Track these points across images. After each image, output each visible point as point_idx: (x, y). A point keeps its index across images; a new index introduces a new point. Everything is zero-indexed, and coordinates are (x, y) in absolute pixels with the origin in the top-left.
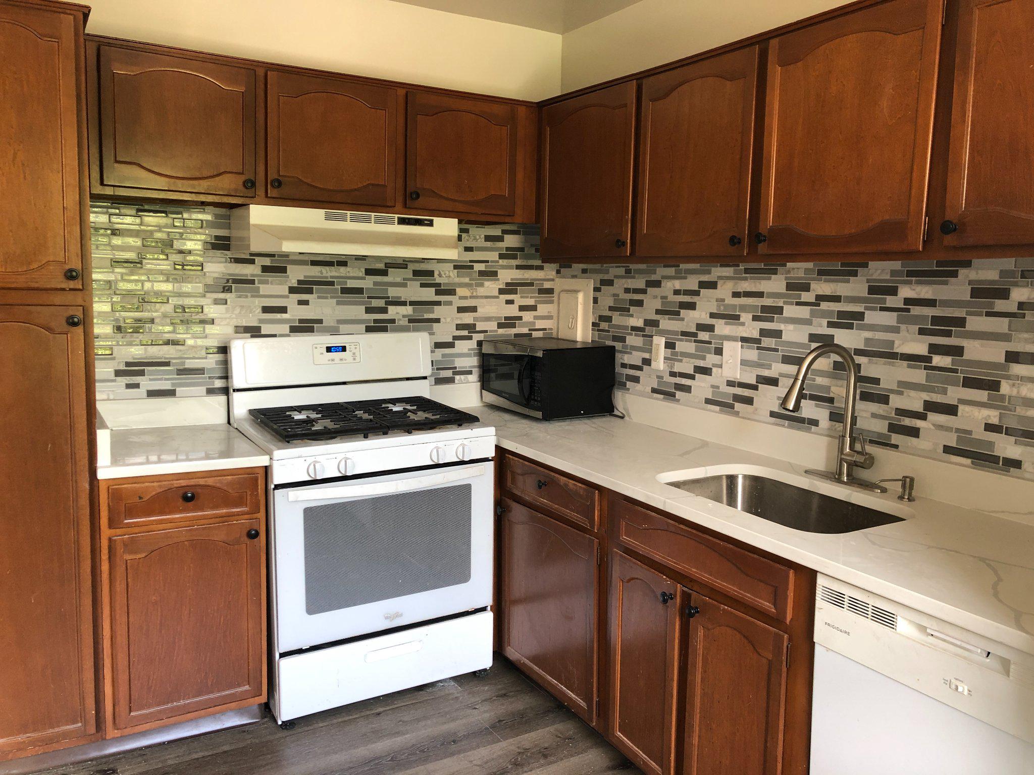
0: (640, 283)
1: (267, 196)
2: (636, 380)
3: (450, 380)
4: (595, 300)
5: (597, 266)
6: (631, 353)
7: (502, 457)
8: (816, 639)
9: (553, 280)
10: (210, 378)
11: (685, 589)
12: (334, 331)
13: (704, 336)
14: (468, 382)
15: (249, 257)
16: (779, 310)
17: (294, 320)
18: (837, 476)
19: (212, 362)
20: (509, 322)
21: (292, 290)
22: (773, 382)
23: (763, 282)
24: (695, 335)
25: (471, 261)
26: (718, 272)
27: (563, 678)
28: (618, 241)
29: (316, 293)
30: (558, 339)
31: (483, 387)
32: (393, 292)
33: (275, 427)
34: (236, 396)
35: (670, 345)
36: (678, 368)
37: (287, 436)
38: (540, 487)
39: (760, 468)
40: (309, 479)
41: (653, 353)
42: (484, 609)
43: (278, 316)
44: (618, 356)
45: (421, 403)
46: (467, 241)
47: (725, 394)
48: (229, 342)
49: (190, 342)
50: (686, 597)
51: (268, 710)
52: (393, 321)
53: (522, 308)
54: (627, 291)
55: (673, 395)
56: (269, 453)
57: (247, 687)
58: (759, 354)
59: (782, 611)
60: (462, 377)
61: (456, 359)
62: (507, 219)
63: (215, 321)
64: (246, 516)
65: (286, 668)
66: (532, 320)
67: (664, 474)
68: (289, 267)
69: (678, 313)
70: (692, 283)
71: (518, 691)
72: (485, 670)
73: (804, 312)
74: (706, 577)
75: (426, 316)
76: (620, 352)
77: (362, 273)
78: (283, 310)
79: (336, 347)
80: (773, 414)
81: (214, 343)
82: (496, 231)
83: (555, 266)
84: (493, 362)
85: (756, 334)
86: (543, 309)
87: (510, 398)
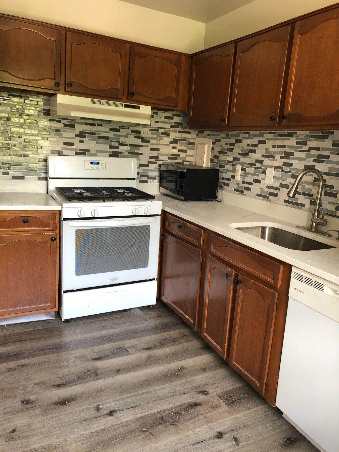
0: (232, 141)
1: (65, 91)
2: (228, 185)
3: (146, 181)
4: (213, 148)
5: (215, 133)
6: (226, 173)
7: (165, 215)
8: (289, 295)
9: (195, 139)
10: (39, 172)
11: (236, 273)
12: (95, 155)
13: (258, 165)
14: (154, 183)
15: (58, 119)
16: (292, 154)
17: (77, 149)
18: (310, 229)
19: (41, 165)
20: (174, 157)
21: (77, 136)
22: (287, 186)
23: (286, 141)
24: (254, 165)
25: (158, 128)
26: (267, 136)
27: (184, 310)
28: (222, 119)
29: (87, 138)
30: (195, 165)
31: (160, 186)
32: (122, 140)
33: (65, 194)
34: (50, 181)
35: (243, 169)
36: (246, 180)
37: (69, 198)
38: (179, 228)
39: (277, 224)
40: (78, 217)
41: (236, 173)
42: (153, 279)
43: (70, 147)
44: (220, 174)
45: (131, 190)
46: (156, 118)
47: (266, 192)
48: (48, 157)
49: (31, 156)
50: (236, 276)
51: (58, 314)
52: (121, 153)
53: (180, 151)
54: (227, 144)
55: (243, 192)
56: (61, 205)
57: (49, 304)
58: (282, 174)
59: (276, 282)
60: (151, 180)
61: (149, 172)
62: (174, 108)
63: (42, 147)
64: (51, 232)
65: (66, 297)
66: (184, 156)
67: (233, 224)
68: (76, 125)
69: (248, 155)
70: (255, 141)
71: (166, 315)
72: (153, 305)
73: (303, 155)
74: (245, 267)
75: (136, 151)
76: (222, 172)
77: (108, 130)
78: (72, 144)
79: (95, 162)
80: (286, 201)
81: (42, 157)
82: (169, 114)
83: (196, 132)
84: (165, 174)
85: (281, 165)
86: (189, 152)
87: (171, 190)
